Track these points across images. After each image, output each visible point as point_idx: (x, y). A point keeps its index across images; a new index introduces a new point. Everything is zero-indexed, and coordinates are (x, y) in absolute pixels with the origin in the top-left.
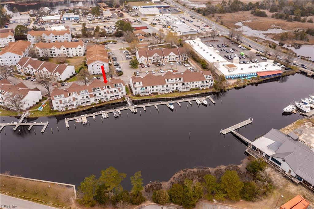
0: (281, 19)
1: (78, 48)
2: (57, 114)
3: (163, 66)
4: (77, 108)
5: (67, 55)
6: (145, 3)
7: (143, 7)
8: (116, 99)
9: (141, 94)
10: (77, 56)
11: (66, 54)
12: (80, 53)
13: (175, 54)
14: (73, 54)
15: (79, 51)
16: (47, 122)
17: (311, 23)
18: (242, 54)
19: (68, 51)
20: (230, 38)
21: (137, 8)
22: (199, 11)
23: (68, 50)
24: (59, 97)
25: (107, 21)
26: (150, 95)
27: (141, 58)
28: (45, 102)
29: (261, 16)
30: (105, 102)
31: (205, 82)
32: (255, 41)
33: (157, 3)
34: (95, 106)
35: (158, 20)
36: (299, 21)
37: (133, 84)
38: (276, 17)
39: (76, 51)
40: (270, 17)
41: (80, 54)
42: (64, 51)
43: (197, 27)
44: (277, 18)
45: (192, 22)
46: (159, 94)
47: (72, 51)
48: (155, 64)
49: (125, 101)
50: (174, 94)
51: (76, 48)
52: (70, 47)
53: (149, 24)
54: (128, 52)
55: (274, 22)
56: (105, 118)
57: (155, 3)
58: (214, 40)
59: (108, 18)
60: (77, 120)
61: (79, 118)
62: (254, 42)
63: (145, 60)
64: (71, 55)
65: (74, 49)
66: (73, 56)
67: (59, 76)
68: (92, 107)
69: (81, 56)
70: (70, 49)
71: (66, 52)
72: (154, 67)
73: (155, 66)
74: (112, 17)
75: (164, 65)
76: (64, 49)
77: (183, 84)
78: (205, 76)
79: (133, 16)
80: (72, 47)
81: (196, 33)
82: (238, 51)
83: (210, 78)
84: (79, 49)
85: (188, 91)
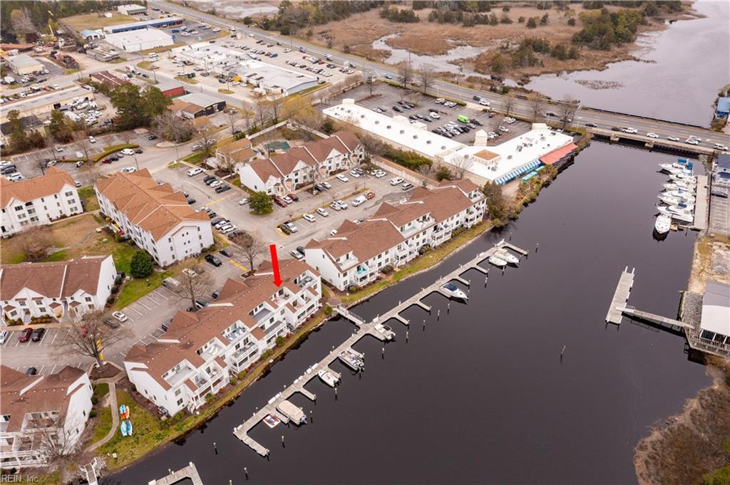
0: (450, 22)
1: (62, 194)
2: (191, 423)
3: (327, 188)
4: (232, 384)
5: (30, 222)
6: (100, 17)
7: (115, 31)
8: (309, 316)
9: (360, 284)
10: (64, 217)
11: (26, 221)
12: (73, 205)
13: (340, 153)
14: (48, 215)
15: (69, 202)
16: (191, 463)
17: (509, 25)
18: (463, 120)
19: (30, 212)
20: (403, 85)
21: (96, 36)
22: (266, 25)
23: (30, 207)
24: (175, 372)
25: (42, 85)
26: (378, 279)
27: (268, 181)
28: (110, 400)
29: (407, 22)
30: (288, 337)
31: (473, 209)
32: (453, 82)
33: (136, 14)
34: (274, 356)
35: (188, 62)
36: (487, 23)
37: (334, 262)
38: (437, 20)
39: (58, 204)
40: (427, 22)
41: (72, 210)
42: (20, 212)
43: (301, 67)
44: (441, 22)
45: (276, 56)
46: (397, 270)
47: (45, 208)
48: (304, 188)
49: (334, 315)
50: (426, 257)
51: (56, 196)
52: (38, 197)
53: (175, 78)
54: (202, 172)
55: (443, 31)
56: (337, 384)
57: (132, 14)
58: (373, 96)
59: (40, 78)
60: (269, 421)
61: (269, 412)
62: (452, 84)
63: (277, 184)
64: (44, 220)
65: (50, 200)
66: (51, 219)
67: (88, 299)
68: (266, 363)
69: (75, 214)
70: (37, 203)
71: (27, 213)
72: (309, 198)
73: (310, 195)
74: (46, 71)
75: (328, 186)
76: (18, 208)
77: (436, 228)
78: (467, 195)
79: (107, 61)
80: (42, 196)
81: (316, 84)
82: (446, 114)
83: (478, 198)
84: (67, 194)
85: (449, 241)
